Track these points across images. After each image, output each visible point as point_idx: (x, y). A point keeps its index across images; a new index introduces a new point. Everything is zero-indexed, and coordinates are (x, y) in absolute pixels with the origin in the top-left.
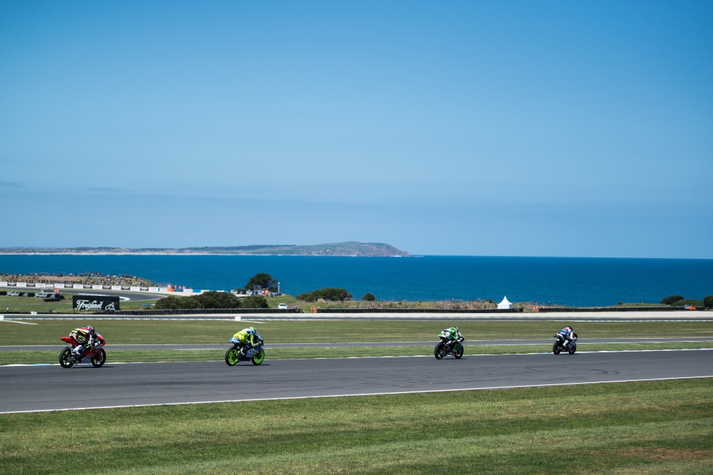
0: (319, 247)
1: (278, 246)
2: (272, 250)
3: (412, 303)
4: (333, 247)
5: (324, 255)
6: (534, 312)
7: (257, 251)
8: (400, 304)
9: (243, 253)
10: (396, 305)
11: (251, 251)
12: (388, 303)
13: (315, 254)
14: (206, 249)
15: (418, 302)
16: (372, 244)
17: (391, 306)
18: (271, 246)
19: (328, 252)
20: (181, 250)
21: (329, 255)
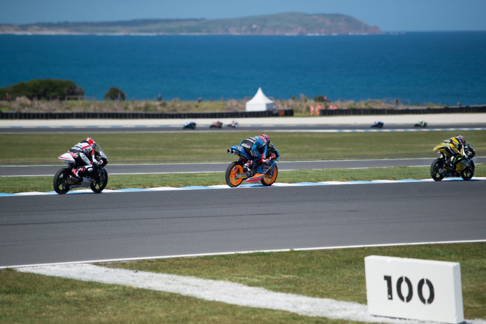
0: (242, 21)
1: (178, 20)
2: (168, 26)
3: (184, 104)
4: (263, 20)
5: (249, 33)
6: (314, 116)
7: (145, 28)
8: (164, 105)
9: (121, 33)
10: (155, 107)
11: (136, 28)
12: (142, 104)
13: (234, 32)
14: (65, 25)
15: (196, 103)
16: (324, 15)
17: (147, 107)
18: (168, 21)
19: (255, 29)
20: (24, 27)
21: (256, 33)
